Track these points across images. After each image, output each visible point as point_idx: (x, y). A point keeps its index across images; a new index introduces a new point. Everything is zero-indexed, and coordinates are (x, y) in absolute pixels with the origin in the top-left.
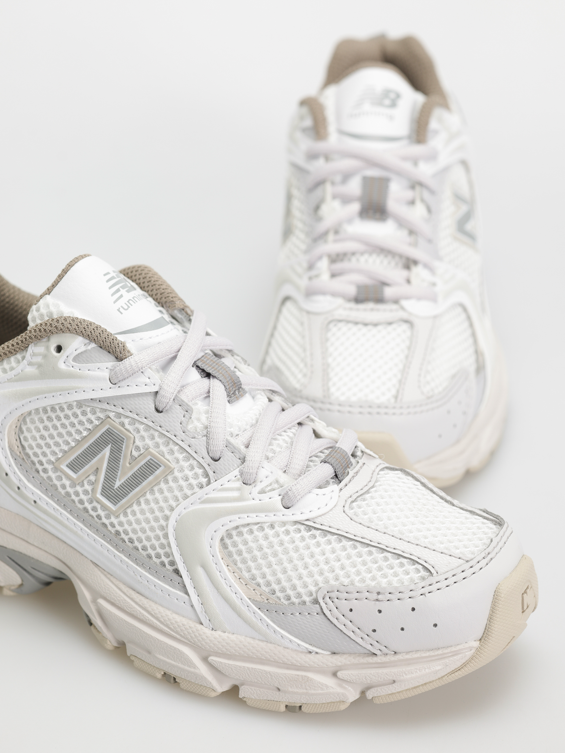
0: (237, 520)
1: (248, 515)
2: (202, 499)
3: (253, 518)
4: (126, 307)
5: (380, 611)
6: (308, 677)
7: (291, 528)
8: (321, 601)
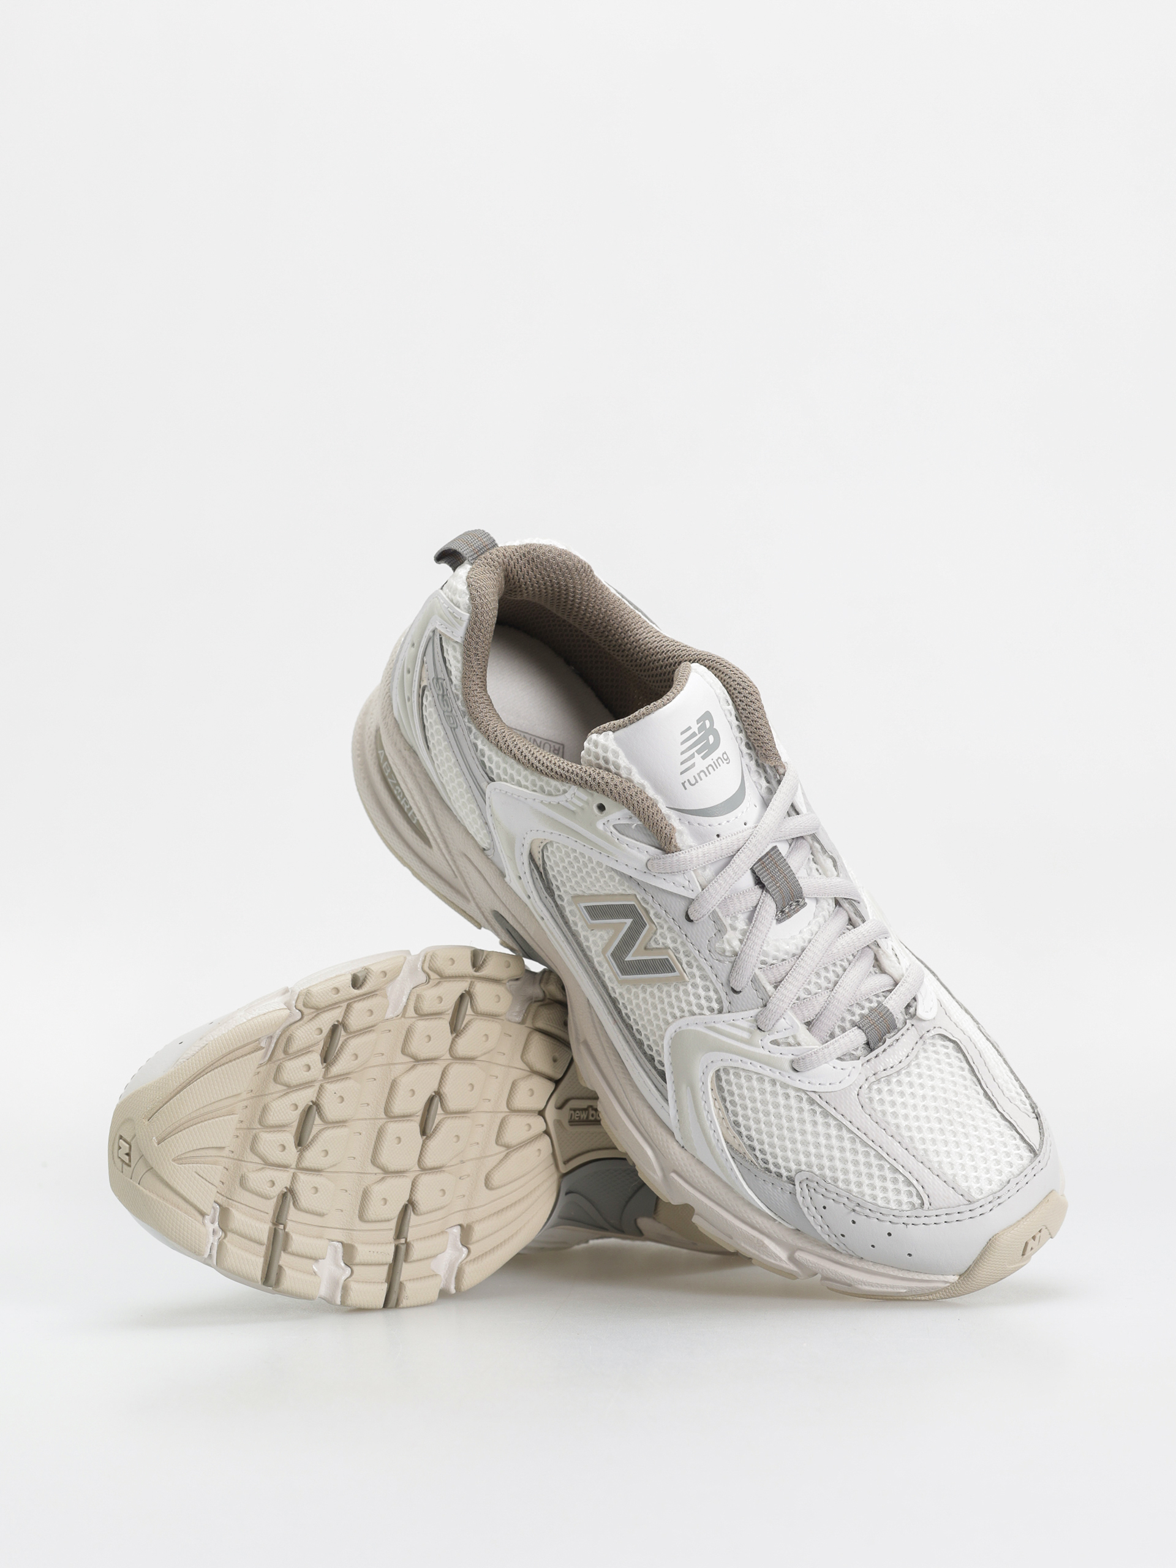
0: (737, 1061)
1: (753, 1062)
2: (709, 1025)
3: (756, 1067)
4: (693, 782)
5: (854, 1222)
6: (764, 1244)
7: (792, 1093)
8: (797, 1183)
